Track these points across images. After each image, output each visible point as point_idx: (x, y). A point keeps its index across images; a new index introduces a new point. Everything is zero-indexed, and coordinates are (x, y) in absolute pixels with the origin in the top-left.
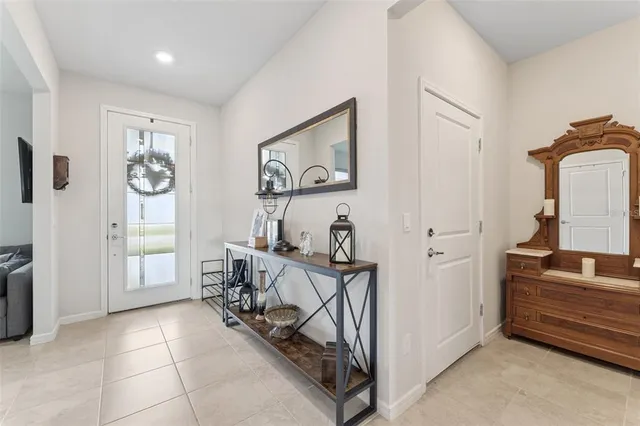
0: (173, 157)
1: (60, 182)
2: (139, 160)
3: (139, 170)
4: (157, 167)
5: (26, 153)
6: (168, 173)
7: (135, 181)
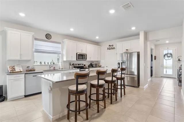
0: (172, 53)
1: (155, 59)
2: (166, 54)
3: (166, 56)
4: (169, 55)
5: (152, 56)
6: (171, 56)
7: (165, 58)
